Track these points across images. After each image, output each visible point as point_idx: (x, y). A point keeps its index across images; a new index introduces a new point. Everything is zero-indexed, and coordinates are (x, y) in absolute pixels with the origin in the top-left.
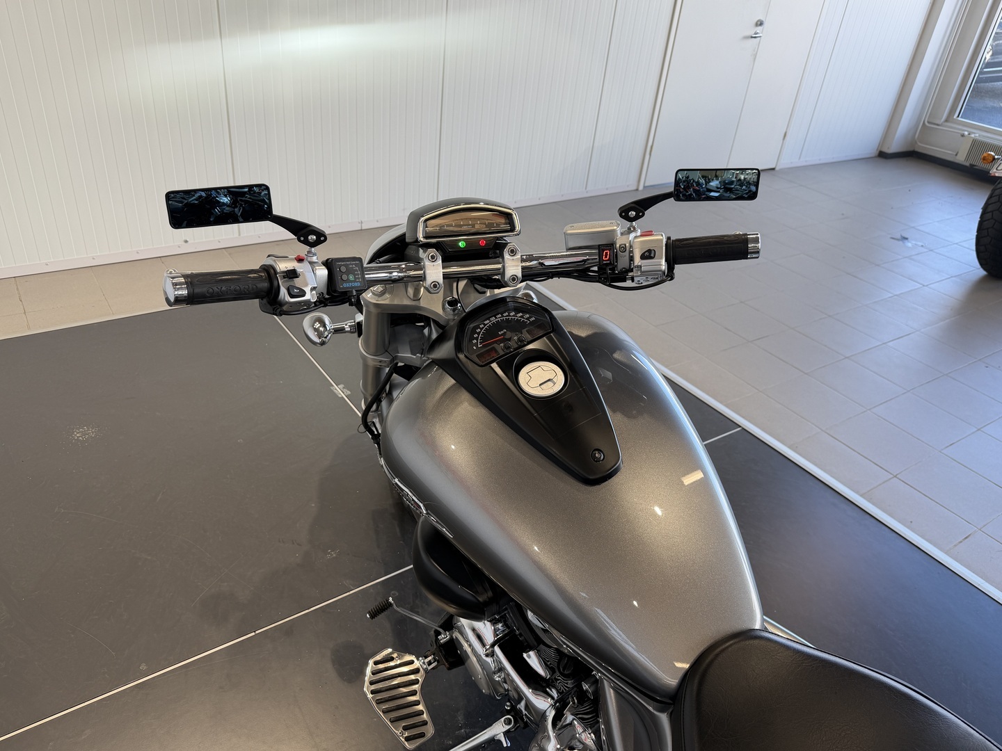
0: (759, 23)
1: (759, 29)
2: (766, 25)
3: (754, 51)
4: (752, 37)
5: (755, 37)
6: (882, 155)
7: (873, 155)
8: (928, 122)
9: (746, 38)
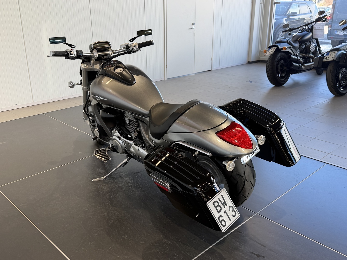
0: (193, 24)
1: (194, 26)
2: (196, 24)
3: (194, 33)
4: (192, 28)
5: (193, 28)
6: (249, 63)
7: (246, 63)
8: (262, 50)
9: (190, 29)
